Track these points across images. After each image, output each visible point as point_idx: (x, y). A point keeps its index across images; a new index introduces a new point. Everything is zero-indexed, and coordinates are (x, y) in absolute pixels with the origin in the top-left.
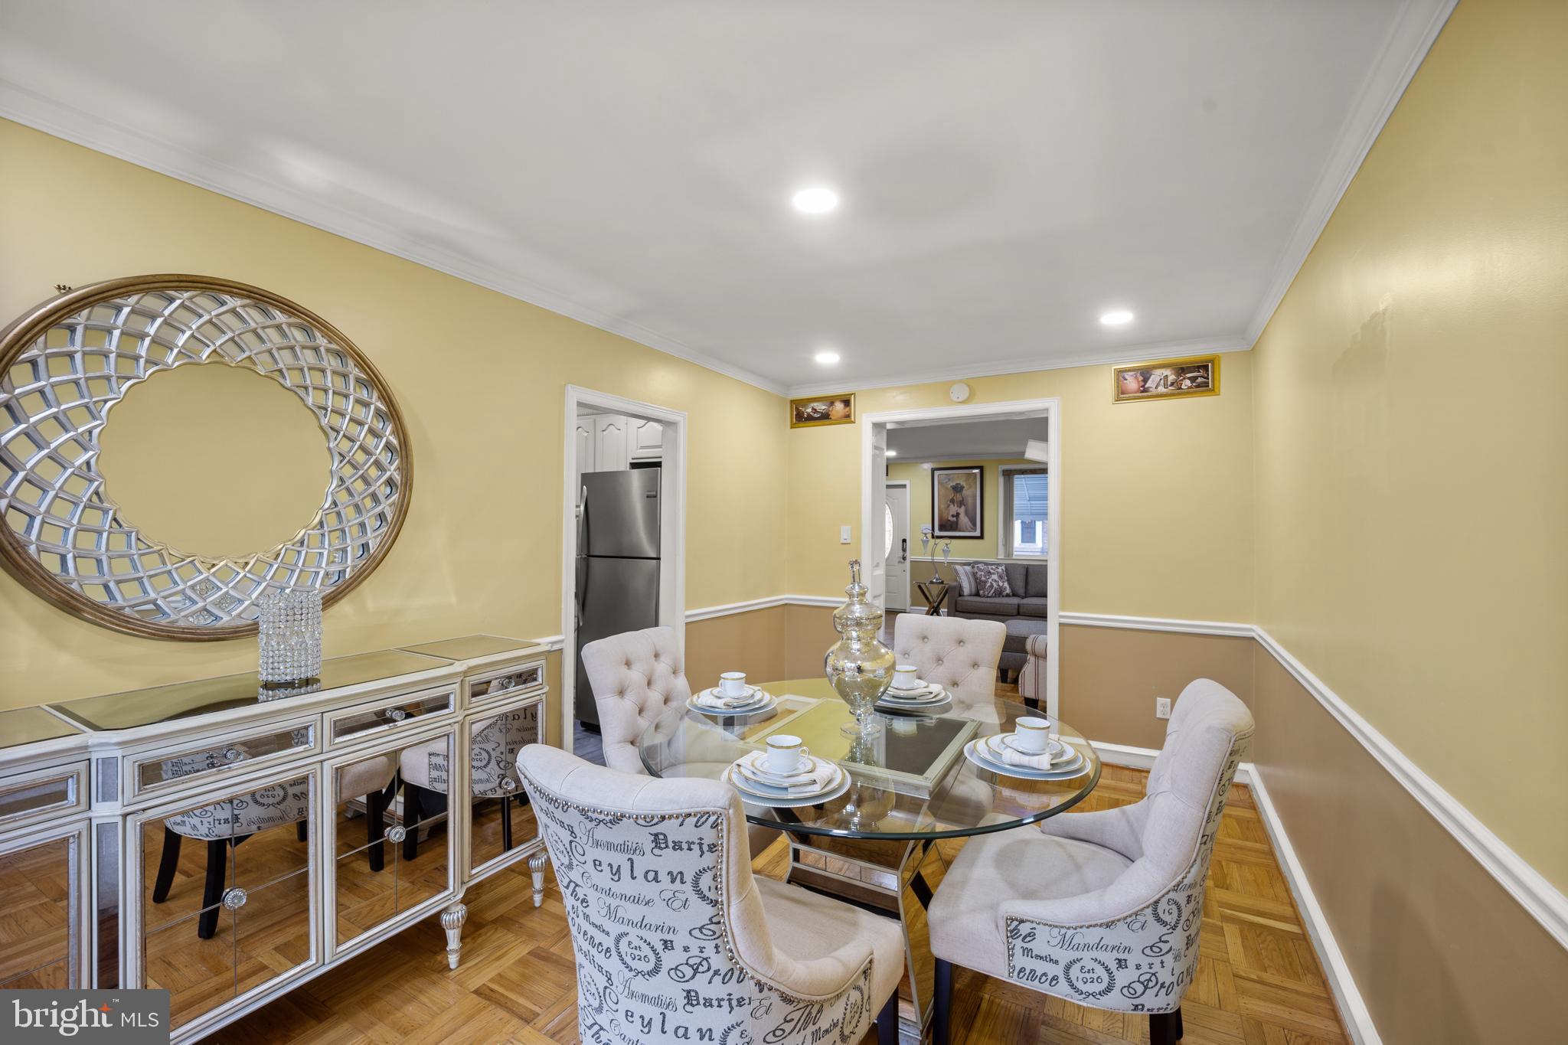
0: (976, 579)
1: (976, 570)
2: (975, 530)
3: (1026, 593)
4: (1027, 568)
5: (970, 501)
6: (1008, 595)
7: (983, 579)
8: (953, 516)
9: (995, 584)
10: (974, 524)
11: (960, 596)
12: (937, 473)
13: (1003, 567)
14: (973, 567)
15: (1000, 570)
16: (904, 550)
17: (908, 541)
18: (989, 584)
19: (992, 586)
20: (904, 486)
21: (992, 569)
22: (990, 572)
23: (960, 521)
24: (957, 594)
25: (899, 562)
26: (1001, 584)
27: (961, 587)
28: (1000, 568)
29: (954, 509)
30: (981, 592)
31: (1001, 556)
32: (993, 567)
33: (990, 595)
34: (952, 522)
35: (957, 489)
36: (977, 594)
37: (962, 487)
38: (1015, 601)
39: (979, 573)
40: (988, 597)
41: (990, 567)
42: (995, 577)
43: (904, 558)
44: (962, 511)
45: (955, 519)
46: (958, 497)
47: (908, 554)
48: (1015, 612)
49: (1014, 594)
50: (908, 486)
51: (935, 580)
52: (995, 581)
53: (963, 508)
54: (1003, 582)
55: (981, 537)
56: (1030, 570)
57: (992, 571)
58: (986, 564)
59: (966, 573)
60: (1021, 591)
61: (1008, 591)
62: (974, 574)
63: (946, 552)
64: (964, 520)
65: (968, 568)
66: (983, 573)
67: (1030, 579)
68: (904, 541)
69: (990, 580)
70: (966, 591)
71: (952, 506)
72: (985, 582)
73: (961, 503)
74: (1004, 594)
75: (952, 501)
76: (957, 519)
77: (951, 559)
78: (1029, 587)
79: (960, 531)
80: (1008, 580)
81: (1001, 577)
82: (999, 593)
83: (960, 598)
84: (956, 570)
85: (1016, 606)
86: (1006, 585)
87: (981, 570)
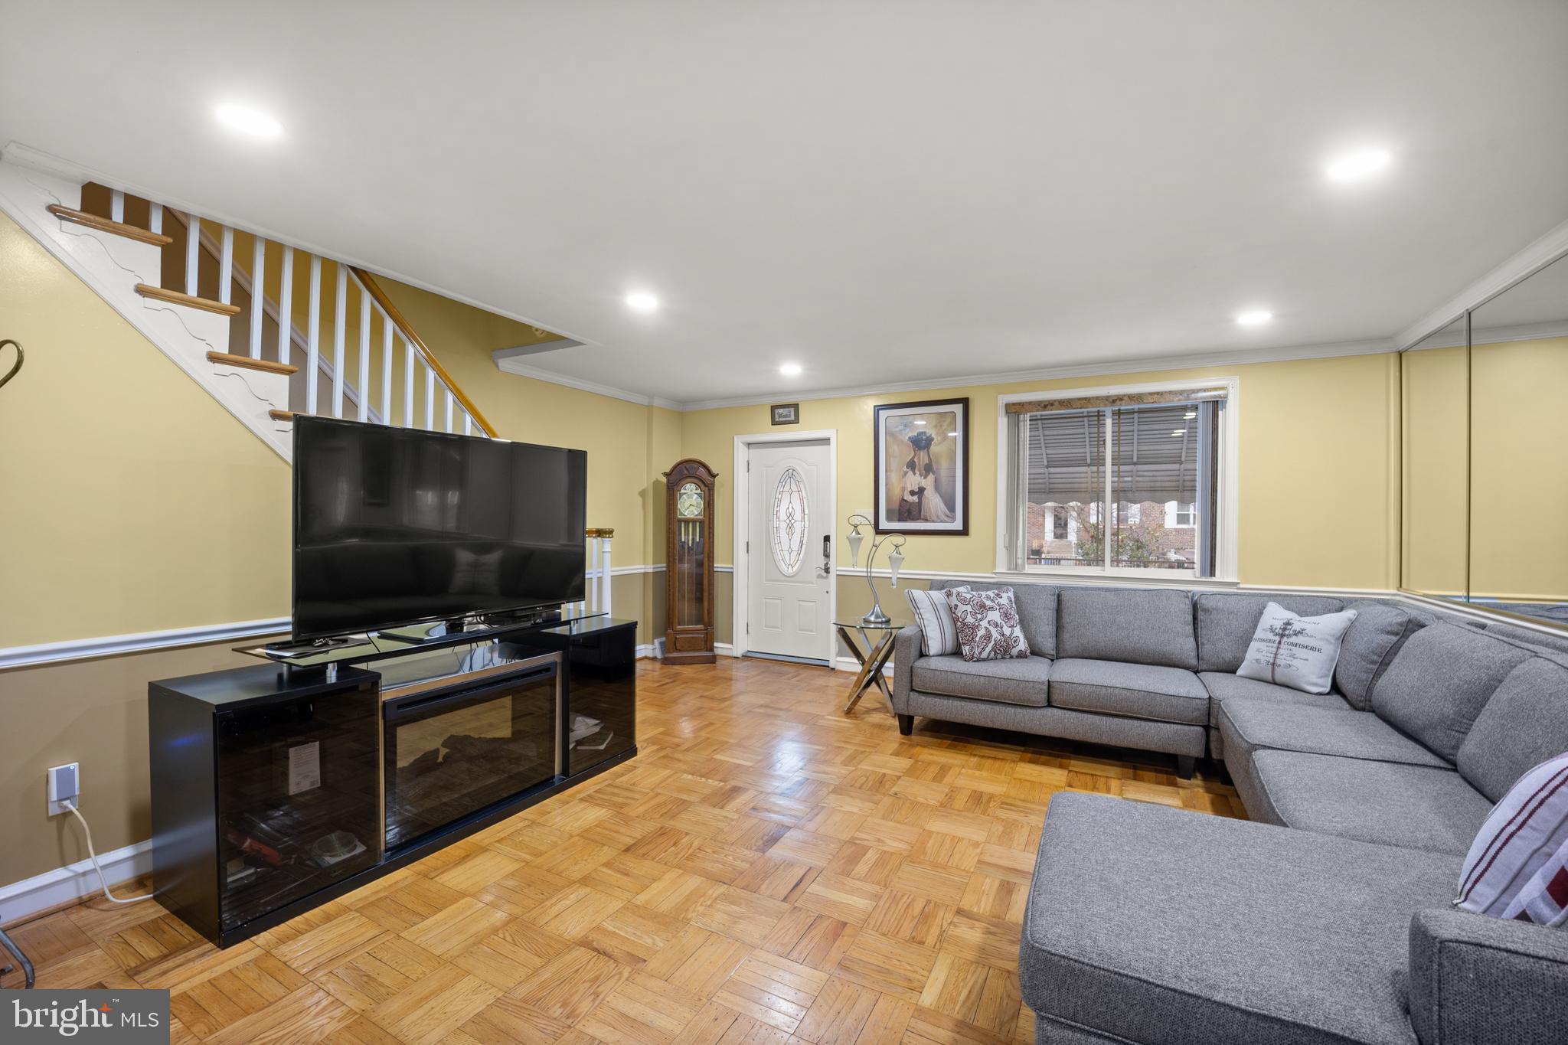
0: (955, 620)
1: (954, 601)
2: (953, 519)
3: (1057, 648)
4: (1059, 596)
5: (943, 466)
6: (1021, 656)
7: (970, 620)
8: (912, 493)
9: (995, 634)
10: (951, 508)
11: (922, 655)
12: (883, 414)
13: (1011, 594)
14: (949, 595)
15: (1004, 601)
16: (827, 555)
17: (832, 539)
18: (981, 633)
19: (988, 636)
20: (825, 441)
21: (988, 597)
22: (983, 606)
23: (924, 501)
24: (914, 652)
25: (819, 576)
26: (1007, 631)
27: (922, 637)
28: (1005, 595)
29: (914, 481)
30: (966, 649)
31: (1002, 568)
32: (990, 593)
33: (984, 655)
34: (913, 503)
35: (921, 443)
36: (957, 653)
37: (930, 440)
38: (1038, 671)
39: (962, 608)
40: (978, 660)
41: (984, 594)
42: (995, 616)
43: (827, 570)
44: (928, 483)
45: (915, 498)
46: (922, 458)
47: (832, 565)
48: (1042, 698)
49: (1035, 652)
50: (833, 441)
51: (872, 619)
52: (996, 625)
53: (931, 477)
54: (1012, 626)
55: (965, 532)
56: (1065, 596)
57: (988, 603)
58: (976, 586)
59: (934, 606)
60: (1048, 644)
61: (1023, 645)
62: (951, 610)
63: (895, 561)
64: (933, 502)
65: (938, 596)
66: (969, 608)
67: (1066, 619)
68: (827, 539)
69: (984, 623)
70: (934, 646)
71: (910, 473)
72: (974, 628)
73: (928, 469)
74: (1014, 651)
75: (912, 465)
76: (920, 499)
77: (905, 571)
78: (1066, 636)
79: (926, 520)
80: (1022, 622)
81: (1006, 616)
82: (1004, 651)
83: (921, 663)
84: (913, 600)
85: (1045, 687)
86: (1018, 632)
87: (964, 601)
